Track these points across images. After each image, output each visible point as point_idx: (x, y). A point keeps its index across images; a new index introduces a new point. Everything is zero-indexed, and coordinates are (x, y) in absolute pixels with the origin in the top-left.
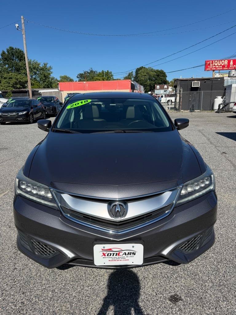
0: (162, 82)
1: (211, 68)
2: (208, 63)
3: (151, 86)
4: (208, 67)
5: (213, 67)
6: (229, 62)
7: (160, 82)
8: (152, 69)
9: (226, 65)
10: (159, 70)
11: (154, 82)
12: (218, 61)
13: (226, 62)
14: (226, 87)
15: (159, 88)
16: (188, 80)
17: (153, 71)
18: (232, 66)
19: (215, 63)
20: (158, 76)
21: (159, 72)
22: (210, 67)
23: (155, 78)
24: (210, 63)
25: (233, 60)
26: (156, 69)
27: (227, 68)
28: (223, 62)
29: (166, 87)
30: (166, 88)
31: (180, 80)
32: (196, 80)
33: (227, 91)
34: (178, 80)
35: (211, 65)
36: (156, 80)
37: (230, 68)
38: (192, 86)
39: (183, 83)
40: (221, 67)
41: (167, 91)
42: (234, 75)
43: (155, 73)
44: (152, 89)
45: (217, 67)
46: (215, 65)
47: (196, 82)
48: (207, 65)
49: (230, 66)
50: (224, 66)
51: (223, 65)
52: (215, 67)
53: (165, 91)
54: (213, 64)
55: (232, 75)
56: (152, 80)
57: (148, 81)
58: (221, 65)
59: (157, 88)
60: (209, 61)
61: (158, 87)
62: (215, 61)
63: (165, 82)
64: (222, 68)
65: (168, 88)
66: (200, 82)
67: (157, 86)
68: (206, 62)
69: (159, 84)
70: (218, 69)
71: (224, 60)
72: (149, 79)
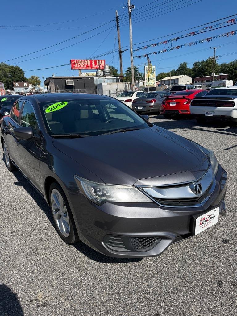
0: (20, 79)
1: (77, 67)
2: (73, 62)
3: (9, 84)
4: (74, 66)
5: (79, 66)
6: (91, 62)
7: (18, 79)
8: (6, 65)
9: (89, 65)
10: (14, 66)
11: (11, 80)
12: (81, 61)
13: (89, 62)
14: (96, 85)
15: (18, 86)
16: (61, 79)
17: (7, 67)
18: (94, 66)
19: (79, 63)
20: (15, 72)
21: (15, 68)
22: (75, 66)
23: (11, 75)
24: (75, 62)
25: (94, 60)
26: (10, 65)
27: (91, 68)
28: (86, 62)
29: (25, 84)
30: (26, 86)
31: (54, 78)
32: (69, 79)
33: (98, 89)
34: (51, 78)
35: (76, 64)
36: (13, 76)
37: (93, 68)
38: (67, 85)
39: (57, 81)
40: (85, 66)
41: (28, 89)
42: (100, 74)
43: (10, 69)
44: (10, 87)
45: (82, 66)
46: (79, 65)
47: (69, 80)
48: (72, 64)
49: (93, 66)
50: (87, 66)
51: (86, 64)
52: (80, 66)
53: (25, 89)
54: (78, 63)
55: (99, 75)
56: (8, 77)
57: (4, 78)
58: (85, 65)
59: (16, 86)
60: (74, 60)
61: (17, 84)
62: (79, 61)
63: (24, 80)
64: (86, 68)
65: (28, 86)
66: (73, 80)
67: (15, 83)
68: (71, 61)
69: (18, 81)
70: (83, 68)
71: (87, 61)
72: (5, 76)
